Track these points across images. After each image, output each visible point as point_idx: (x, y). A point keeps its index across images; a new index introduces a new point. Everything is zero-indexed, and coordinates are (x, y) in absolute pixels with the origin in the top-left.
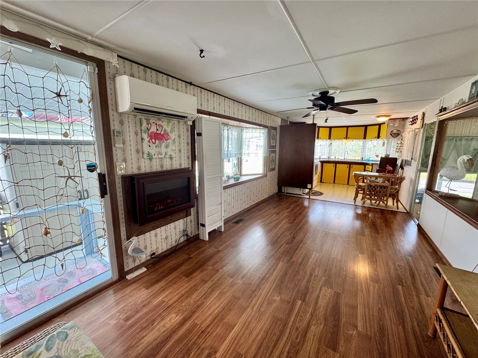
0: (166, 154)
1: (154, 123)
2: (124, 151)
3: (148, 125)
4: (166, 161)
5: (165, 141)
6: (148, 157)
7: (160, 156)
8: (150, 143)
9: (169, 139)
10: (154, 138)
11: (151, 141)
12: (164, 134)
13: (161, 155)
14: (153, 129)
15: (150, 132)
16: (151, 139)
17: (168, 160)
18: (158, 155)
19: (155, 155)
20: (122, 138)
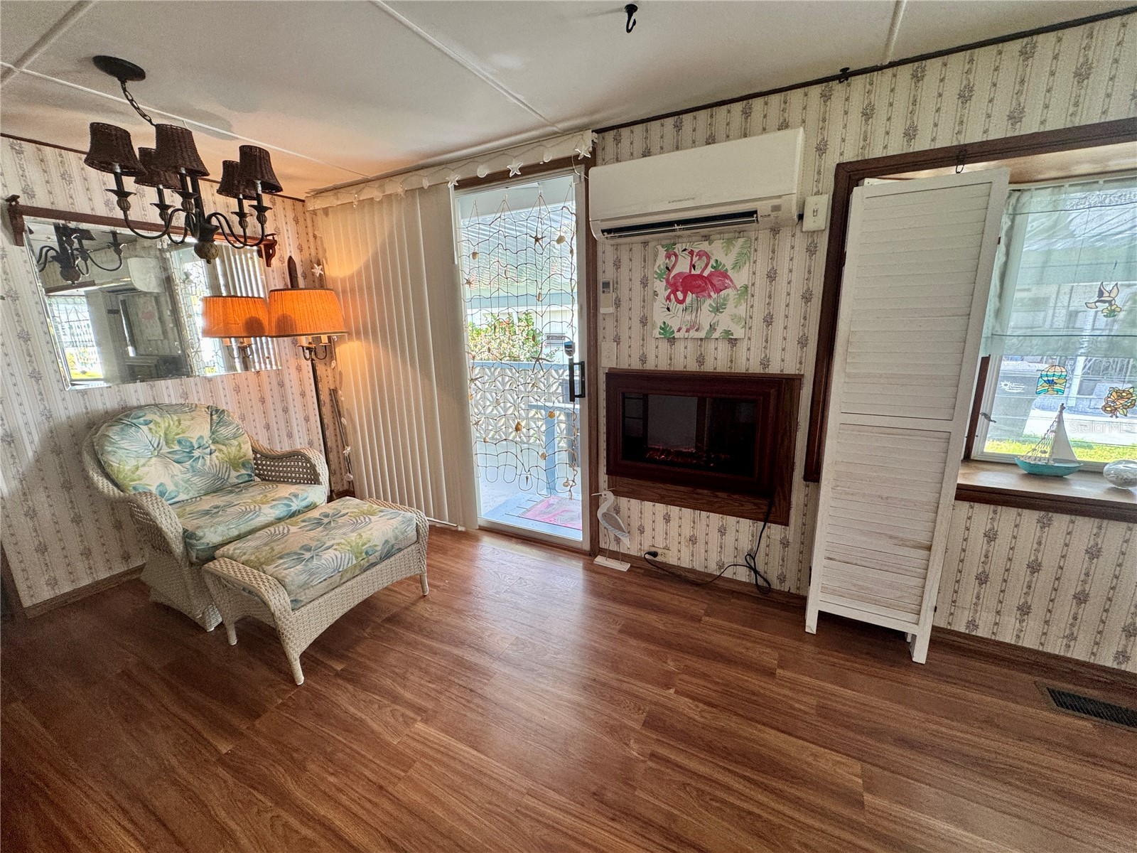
0: (712, 328)
1: (685, 250)
2: (617, 321)
3: (669, 258)
4: (716, 349)
5: (712, 294)
6: (663, 334)
7: (693, 334)
8: (670, 301)
9: (726, 288)
10: (681, 289)
11: (672, 296)
12: (710, 275)
13: (697, 330)
14: (683, 266)
15: (672, 275)
16: (674, 292)
17: (723, 347)
18: (688, 331)
19: (679, 330)
20: (614, 296)
